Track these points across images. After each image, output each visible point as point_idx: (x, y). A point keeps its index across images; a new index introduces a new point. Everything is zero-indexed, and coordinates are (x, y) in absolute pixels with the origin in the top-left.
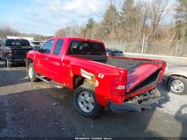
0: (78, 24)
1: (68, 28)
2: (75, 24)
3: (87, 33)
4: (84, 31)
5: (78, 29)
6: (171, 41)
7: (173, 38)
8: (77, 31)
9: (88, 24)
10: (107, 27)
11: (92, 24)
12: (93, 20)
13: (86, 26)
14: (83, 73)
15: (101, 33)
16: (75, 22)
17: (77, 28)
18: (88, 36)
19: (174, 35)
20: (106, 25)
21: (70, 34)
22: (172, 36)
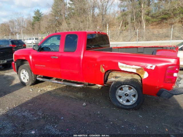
0: (23, 17)
1: (12, 22)
2: (20, 16)
3: (35, 25)
4: (31, 24)
5: (24, 22)
6: (120, 28)
7: (121, 25)
8: (22, 24)
9: (34, 16)
10: (57, 18)
11: (40, 16)
12: (40, 12)
13: (33, 19)
14: (123, 67)
15: (52, 25)
16: (19, 15)
17: (22, 21)
18: (37, 29)
19: (121, 23)
20: (55, 16)
21: (16, 28)
22: (120, 24)
